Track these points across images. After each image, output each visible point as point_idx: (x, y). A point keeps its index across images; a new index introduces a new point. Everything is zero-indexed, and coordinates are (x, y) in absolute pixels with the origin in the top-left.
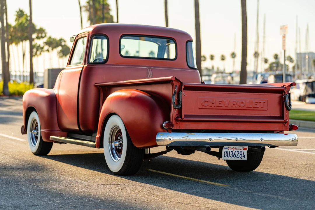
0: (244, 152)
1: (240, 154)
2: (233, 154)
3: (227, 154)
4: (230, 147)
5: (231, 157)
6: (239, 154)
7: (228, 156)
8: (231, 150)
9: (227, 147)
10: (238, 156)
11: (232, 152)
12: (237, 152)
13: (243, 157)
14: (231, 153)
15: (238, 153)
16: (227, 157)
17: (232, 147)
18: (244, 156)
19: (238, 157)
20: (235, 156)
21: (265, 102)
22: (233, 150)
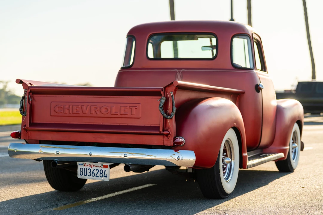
0: (105, 170)
1: (101, 173)
2: (91, 173)
3: (83, 172)
4: (85, 163)
5: (88, 175)
6: (99, 173)
7: (85, 174)
8: (88, 168)
9: (82, 163)
10: (98, 175)
11: (90, 170)
12: (97, 170)
13: (104, 176)
14: (88, 171)
15: (97, 171)
16: (83, 175)
17: (88, 163)
18: (105, 175)
19: (98, 177)
20: (93, 174)
21: (137, 107)
22: (90, 168)
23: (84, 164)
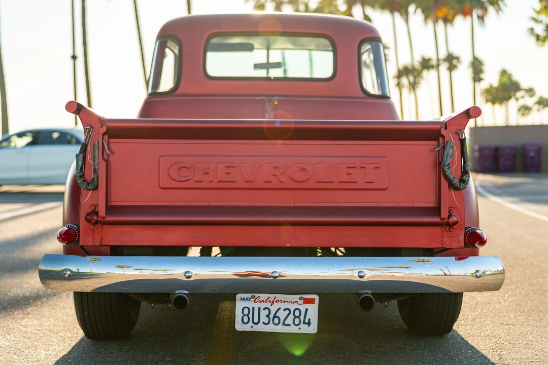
0: (307, 310)
1: (295, 317)
2: (271, 316)
3: (251, 316)
4: (257, 295)
5: (264, 323)
6: (291, 316)
7: (256, 321)
8: (263, 305)
9: (249, 295)
10: (289, 321)
11: (267, 311)
12: (285, 310)
13: (304, 323)
14: (264, 313)
15: (287, 312)
16: (251, 323)
17: (264, 296)
18: (307, 321)
19: (289, 325)
20: (276, 321)
21: (378, 166)
22: (268, 305)
23: (253, 297)
